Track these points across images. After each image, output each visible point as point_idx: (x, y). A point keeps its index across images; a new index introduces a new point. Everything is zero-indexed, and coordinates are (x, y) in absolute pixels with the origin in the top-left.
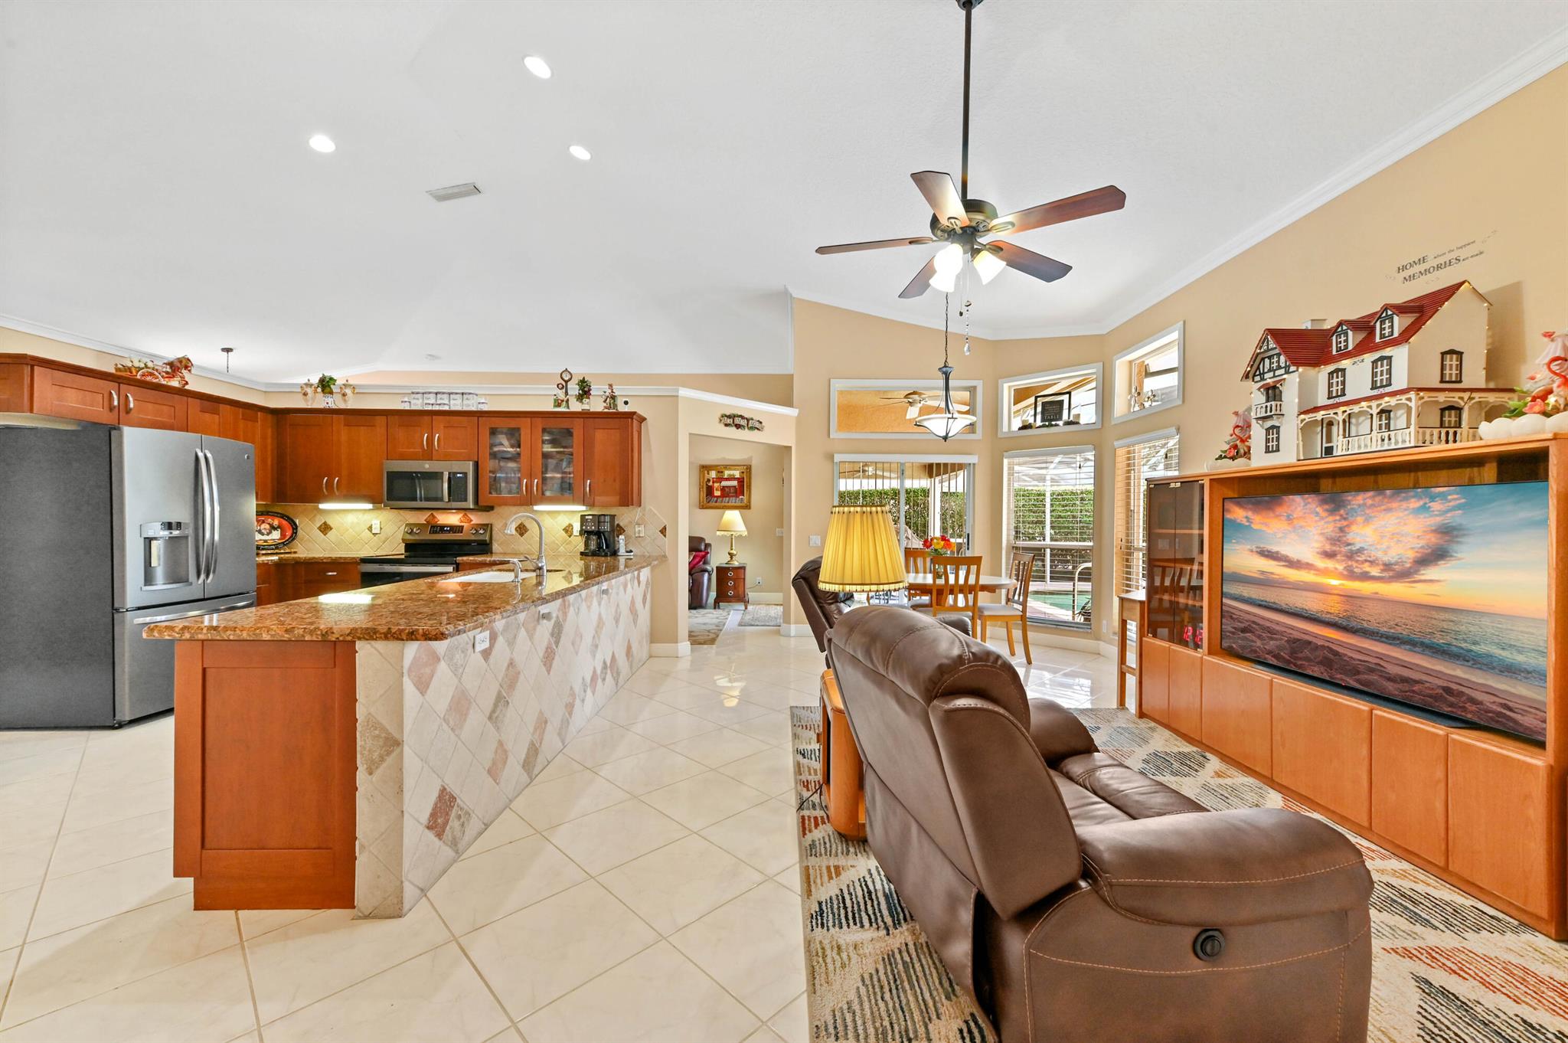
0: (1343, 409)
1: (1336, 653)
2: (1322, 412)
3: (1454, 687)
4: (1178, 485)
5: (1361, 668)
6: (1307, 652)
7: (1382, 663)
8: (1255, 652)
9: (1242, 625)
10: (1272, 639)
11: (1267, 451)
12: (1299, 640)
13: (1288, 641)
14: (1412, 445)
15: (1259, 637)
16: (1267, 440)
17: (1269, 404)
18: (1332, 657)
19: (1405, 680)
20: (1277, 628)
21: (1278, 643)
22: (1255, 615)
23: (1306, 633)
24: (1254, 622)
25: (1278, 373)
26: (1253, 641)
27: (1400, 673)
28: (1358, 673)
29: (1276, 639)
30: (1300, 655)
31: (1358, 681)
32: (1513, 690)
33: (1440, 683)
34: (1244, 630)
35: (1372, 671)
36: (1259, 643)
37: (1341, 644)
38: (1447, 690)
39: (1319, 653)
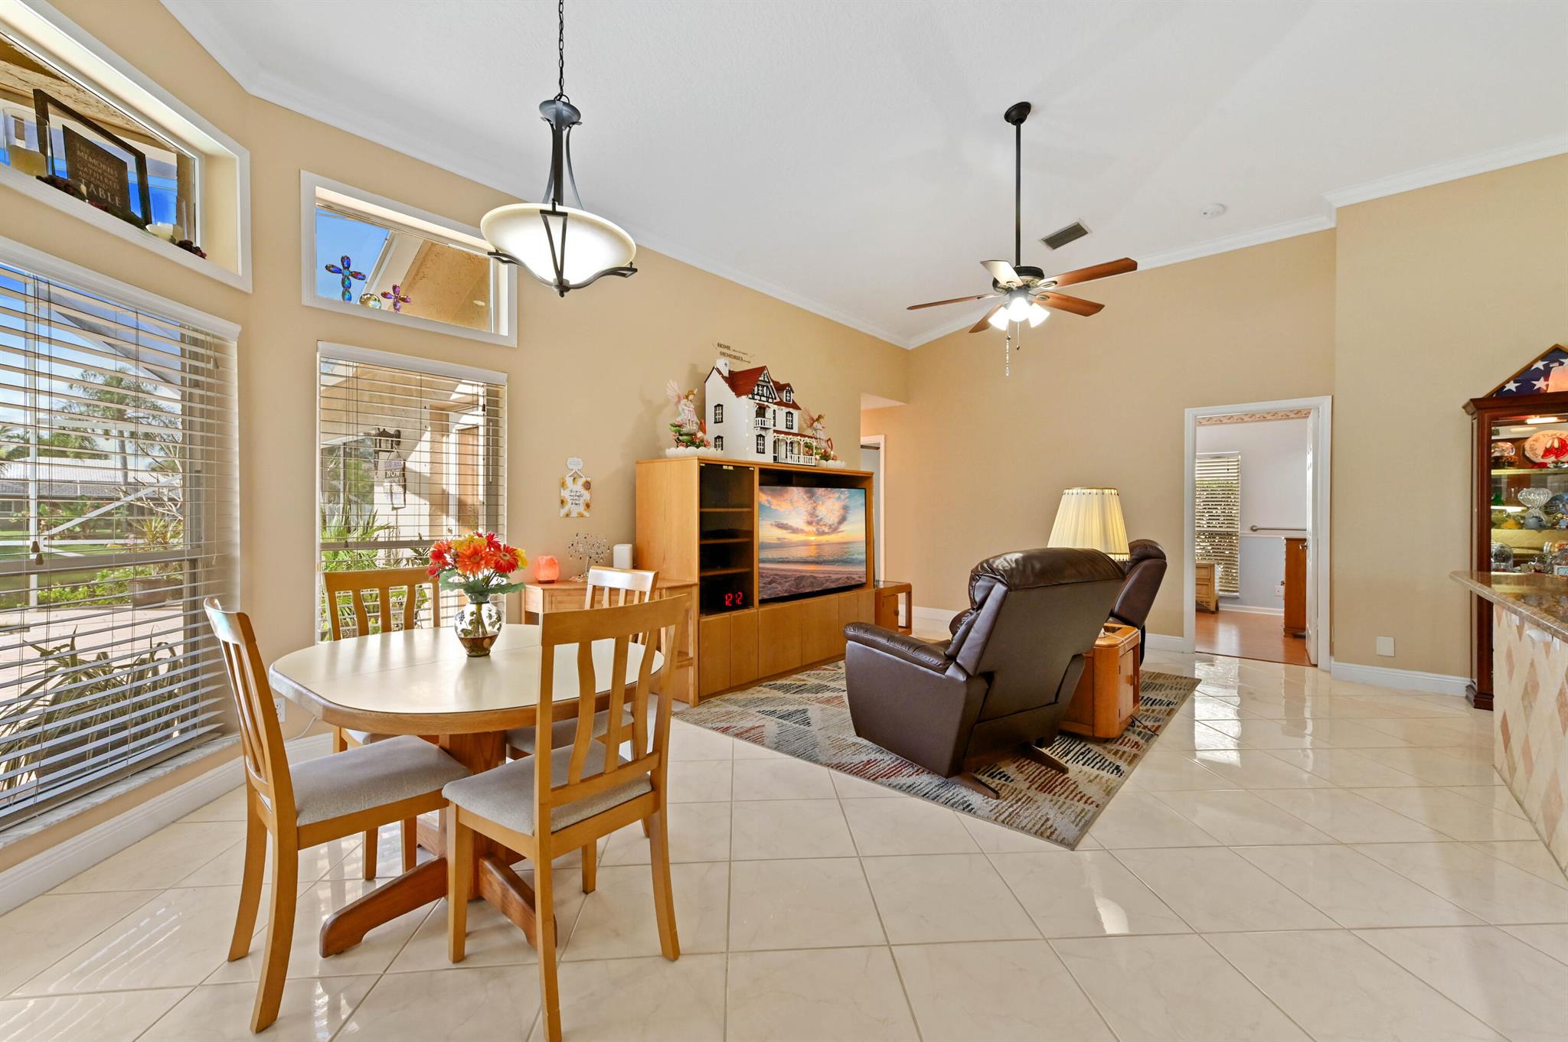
0: (791, 436)
1: (815, 578)
2: (783, 435)
3: (849, 576)
4: (732, 468)
6: (802, 583)
7: (829, 575)
9: (769, 579)
10: (786, 582)
11: (757, 451)
12: (798, 577)
13: (792, 580)
15: (780, 583)
19: (837, 580)
20: (788, 574)
21: (790, 583)
22: (776, 569)
23: (802, 571)
24: (776, 575)
28: (818, 583)
30: (800, 586)
33: (845, 576)
34: (770, 583)
35: (827, 580)
36: (780, 588)
37: (815, 571)
38: (848, 578)
39: (809, 581)
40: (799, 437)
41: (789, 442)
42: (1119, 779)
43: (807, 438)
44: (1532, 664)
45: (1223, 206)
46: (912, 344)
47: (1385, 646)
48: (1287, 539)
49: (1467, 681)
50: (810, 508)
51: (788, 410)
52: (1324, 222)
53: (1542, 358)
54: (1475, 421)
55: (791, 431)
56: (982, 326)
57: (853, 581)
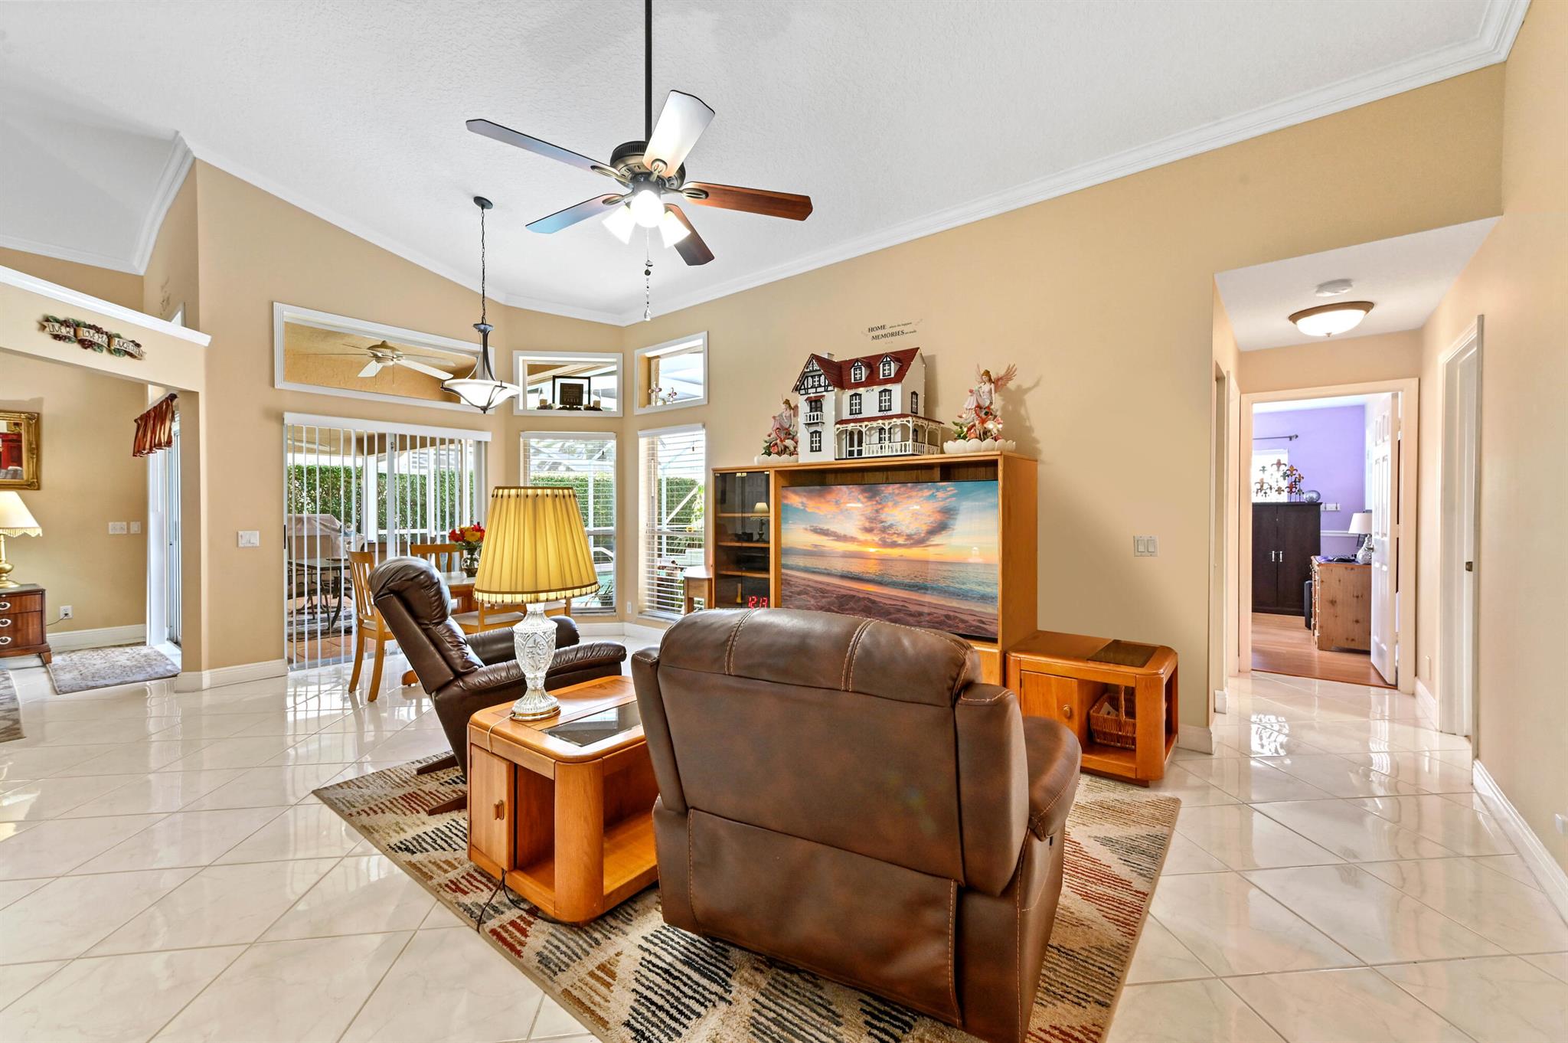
0: (866, 423)
1: (874, 602)
2: (852, 424)
3: (952, 614)
4: (744, 474)
5: (892, 610)
6: (852, 604)
7: (906, 605)
9: (798, 589)
10: (824, 597)
11: (812, 451)
12: (845, 596)
13: (837, 598)
14: (911, 453)
15: (813, 597)
16: (812, 442)
17: (812, 414)
18: (870, 604)
19: (921, 614)
20: (828, 588)
21: (829, 600)
22: (810, 580)
23: (851, 589)
24: (808, 586)
25: (819, 390)
26: (808, 601)
27: (918, 610)
28: (890, 614)
29: (827, 597)
30: (847, 607)
32: (985, 611)
34: (800, 594)
35: (899, 611)
36: (813, 602)
37: (877, 595)
38: (948, 617)
39: (862, 603)
50: (869, 511)
57: (961, 625)
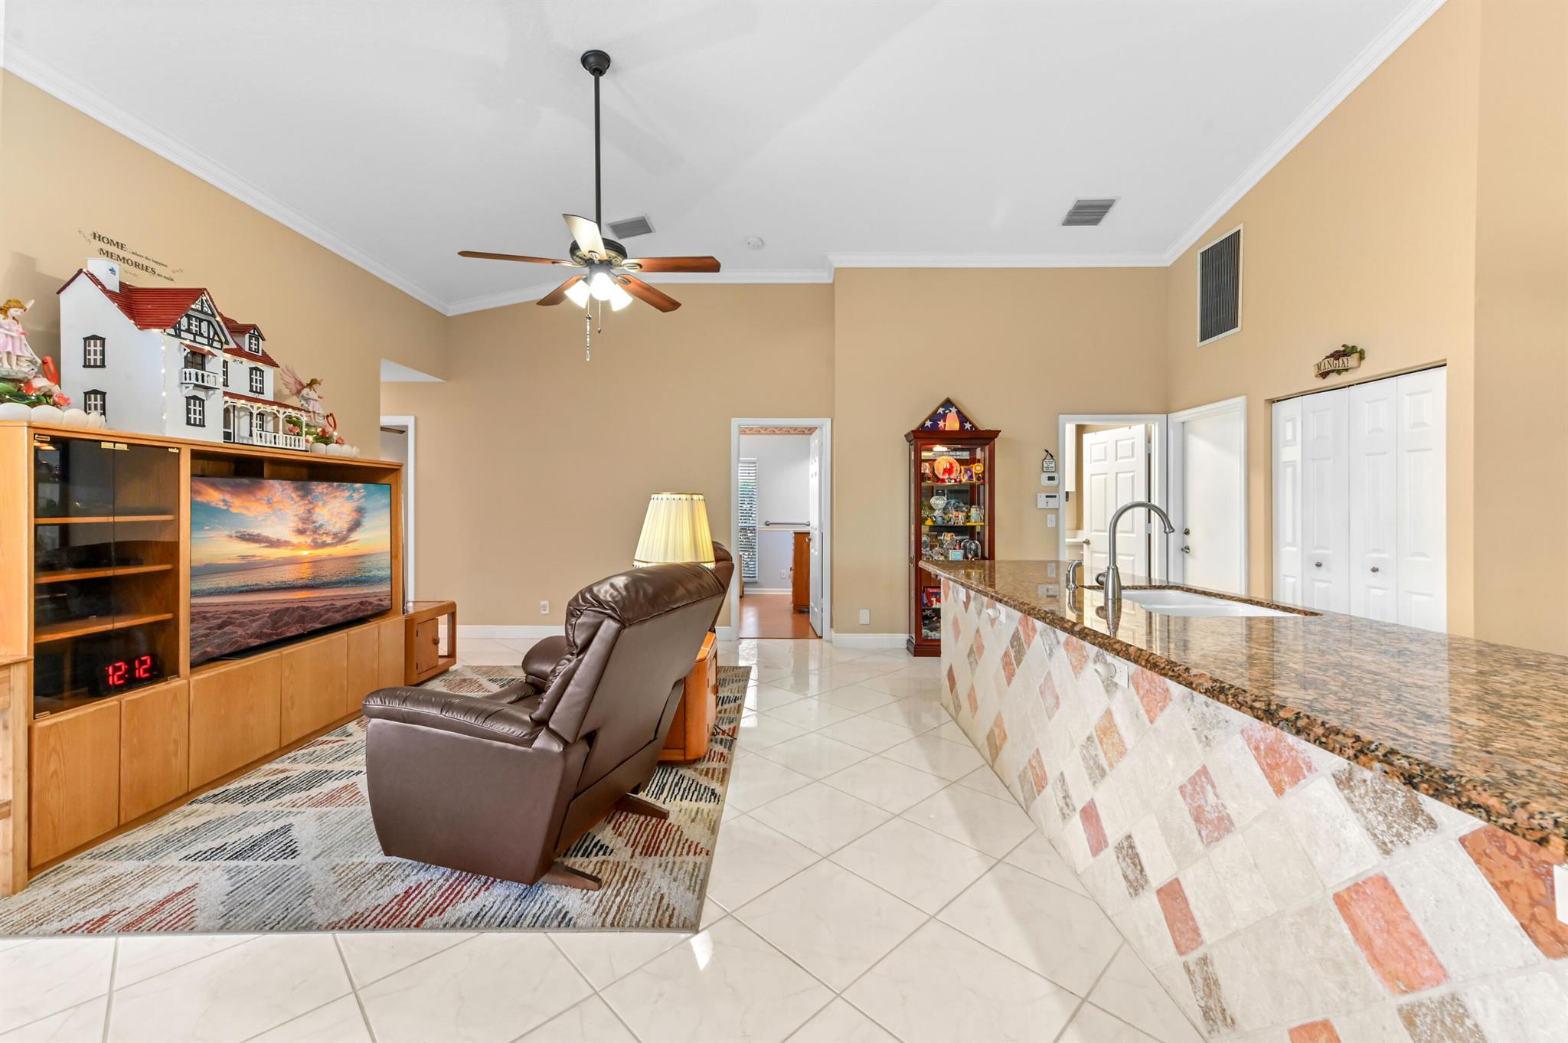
0: (260, 405)
2: (243, 401)
3: (364, 600)
4: (124, 447)
5: (322, 613)
7: (334, 602)
8: (237, 642)
9: (220, 621)
10: (254, 621)
12: (279, 611)
13: (269, 617)
14: (304, 449)
15: (241, 625)
18: (304, 613)
19: (345, 607)
20: (261, 608)
21: (260, 622)
22: (235, 604)
23: (284, 602)
24: (234, 612)
25: (198, 339)
28: (321, 616)
29: (259, 619)
30: (280, 624)
31: (321, 623)
33: (358, 601)
34: (220, 627)
35: (328, 610)
36: (240, 631)
37: (310, 600)
38: (362, 603)
39: (296, 614)
40: (275, 407)
41: (255, 412)
42: (718, 807)
43: (290, 410)
44: (978, 631)
45: (761, 240)
46: (452, 310)
47: (864, 617)
48: (795, 533)
49: (906, 637)
51: (253, 364)
52: (824, 278)
53: (942, 406)
54: (912, 447)
55: (261, 397)
56: (555, 299)
57: (370, 607)
